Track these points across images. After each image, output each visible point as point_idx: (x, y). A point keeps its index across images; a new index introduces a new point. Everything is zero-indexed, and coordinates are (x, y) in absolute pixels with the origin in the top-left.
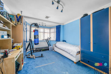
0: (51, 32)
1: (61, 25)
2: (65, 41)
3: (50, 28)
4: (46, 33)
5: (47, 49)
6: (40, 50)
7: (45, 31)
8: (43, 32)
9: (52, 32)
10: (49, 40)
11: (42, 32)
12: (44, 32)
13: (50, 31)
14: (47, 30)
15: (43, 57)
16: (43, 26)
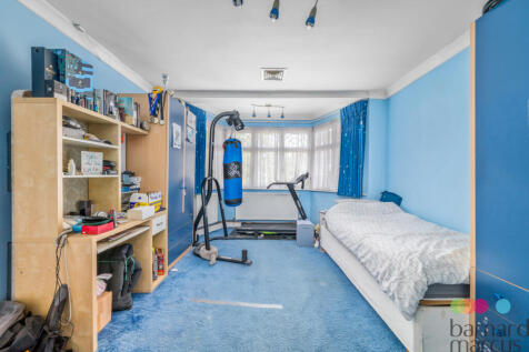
0: (316, 144)
1: (371, 97)
2: (398, 200)
3: (311, 123)
4: (292, 150)
5: (285, 233)
6: (252, 231)
7: (287, 144)
8: (276, 150)
9: (323, 148)
10: (298, 187)
11: (269, 150)
12: (282, 150)
13: (312, 140)
14: (296, 139)
15: (249, 264)
16: (273, 117)
